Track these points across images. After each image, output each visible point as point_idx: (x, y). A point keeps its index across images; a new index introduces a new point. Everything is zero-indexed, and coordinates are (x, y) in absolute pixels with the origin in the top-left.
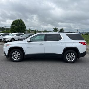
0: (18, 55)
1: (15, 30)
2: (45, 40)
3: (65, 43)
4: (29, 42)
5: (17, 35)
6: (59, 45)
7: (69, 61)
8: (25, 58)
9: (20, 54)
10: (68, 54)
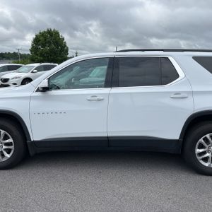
0: (6, 144)
1: (42, 58)
2: (111, 82)
3: (193, 93)
4: (45, 90)
5: (39, 69)
6: (168, 101)
7: (207, 165)
8: (32, 153)
9: (11, 140)
10: (201, 140)
